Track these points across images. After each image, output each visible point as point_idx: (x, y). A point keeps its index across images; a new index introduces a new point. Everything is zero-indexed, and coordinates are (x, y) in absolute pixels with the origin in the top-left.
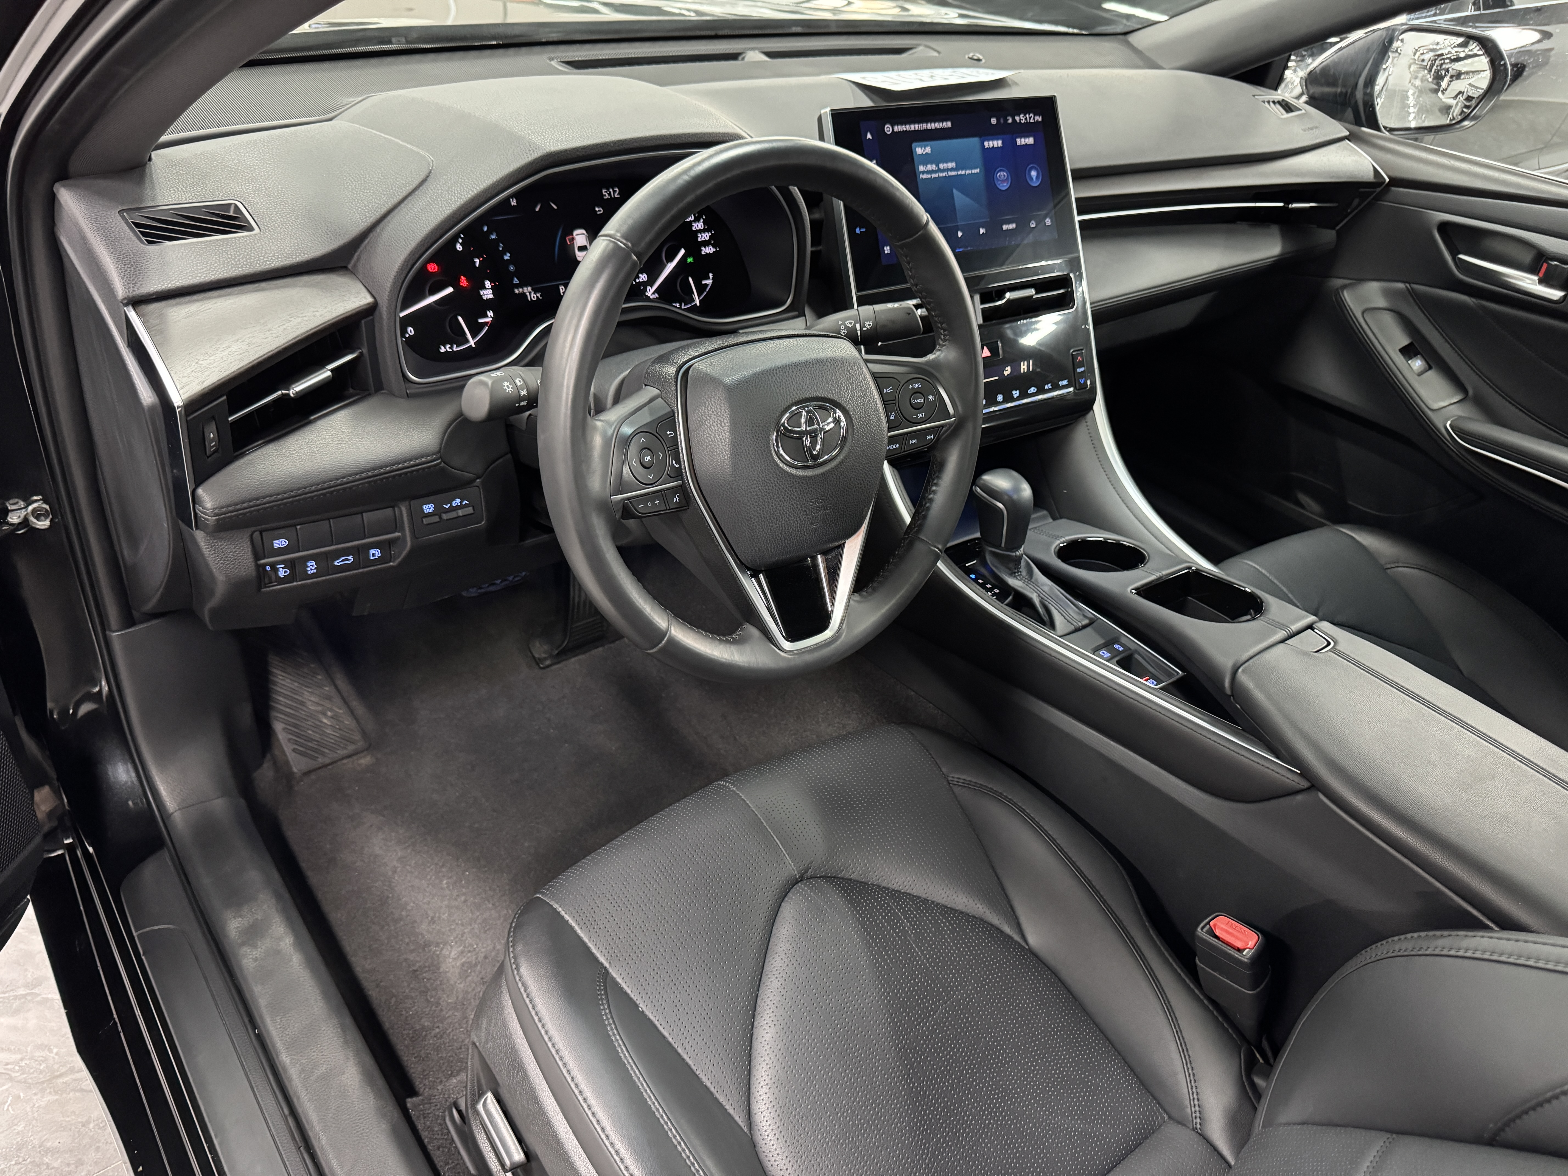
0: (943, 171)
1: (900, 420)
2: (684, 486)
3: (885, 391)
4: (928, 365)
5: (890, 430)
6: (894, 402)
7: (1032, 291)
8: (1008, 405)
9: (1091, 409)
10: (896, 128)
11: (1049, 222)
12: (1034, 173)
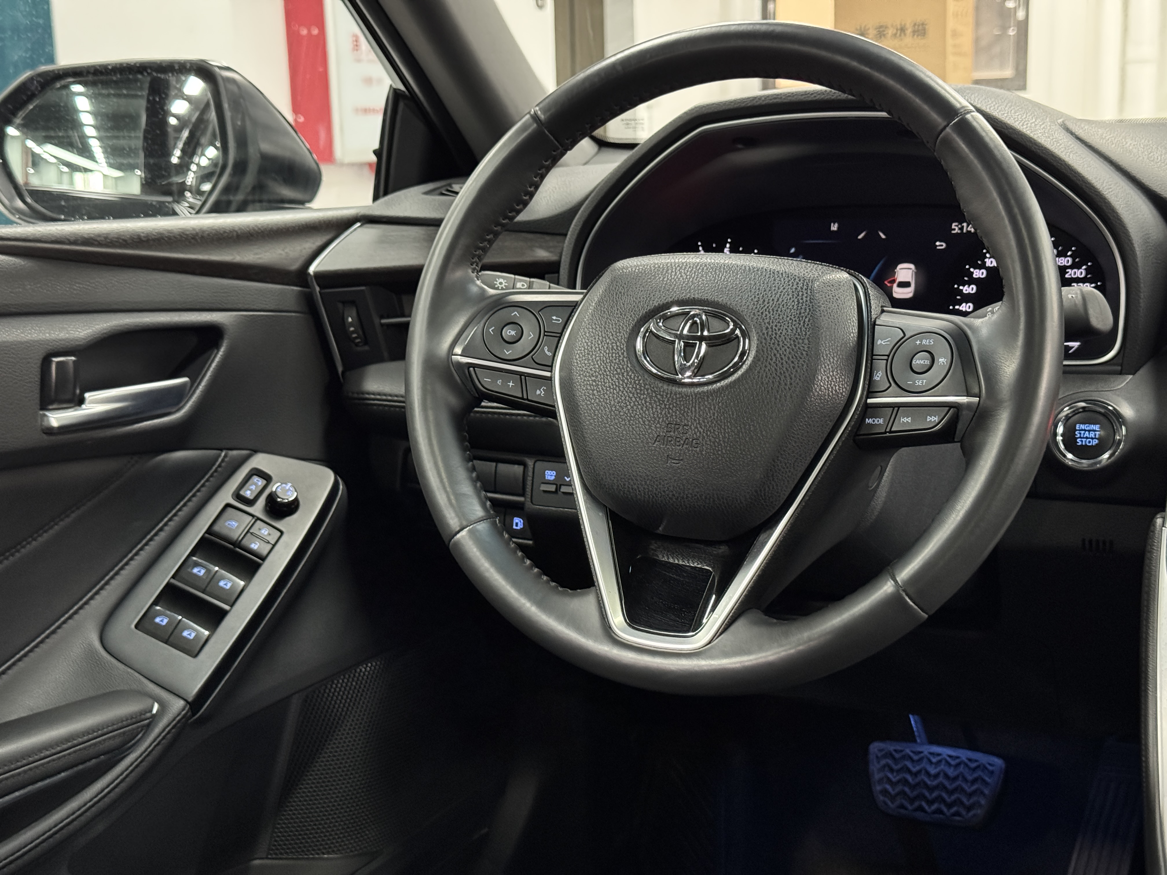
1: (888, 385)
2: (550, 379)
3: (879, 342)
4: (966, 325)
5: (870, 395)
6: (886, 357)
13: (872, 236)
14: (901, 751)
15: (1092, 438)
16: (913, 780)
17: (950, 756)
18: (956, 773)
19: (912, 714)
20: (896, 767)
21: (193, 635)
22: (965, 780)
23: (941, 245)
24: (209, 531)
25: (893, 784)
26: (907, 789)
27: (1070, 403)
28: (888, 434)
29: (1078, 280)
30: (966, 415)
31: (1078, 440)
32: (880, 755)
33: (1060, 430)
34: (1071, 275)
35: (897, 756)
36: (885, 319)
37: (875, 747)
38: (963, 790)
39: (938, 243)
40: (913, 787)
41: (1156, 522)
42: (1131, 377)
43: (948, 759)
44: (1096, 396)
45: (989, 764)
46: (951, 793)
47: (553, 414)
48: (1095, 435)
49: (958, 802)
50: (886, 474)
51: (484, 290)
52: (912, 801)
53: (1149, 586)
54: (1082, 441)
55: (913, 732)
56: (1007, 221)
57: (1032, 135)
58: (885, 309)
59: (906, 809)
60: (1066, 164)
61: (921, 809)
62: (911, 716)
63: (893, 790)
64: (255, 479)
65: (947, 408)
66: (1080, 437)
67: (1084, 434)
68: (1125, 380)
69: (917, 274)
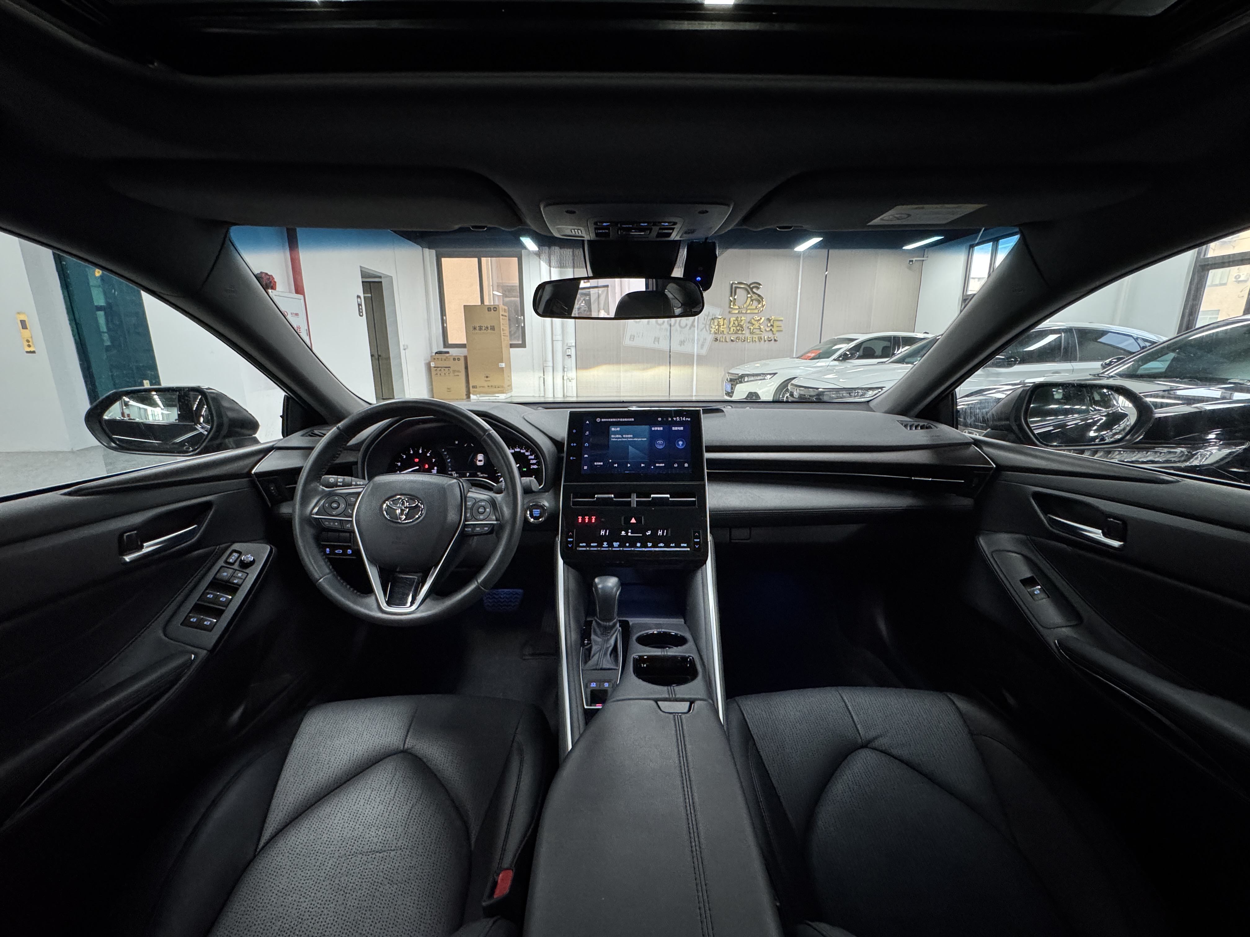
0: (626, 438)
1: (471, 518)
2: (352, 521)
3: (468, 501)
5: (466, 521)
6: (470, 508)
7: (668, 496)
8: (644, 549)
9: (705, 563)
10: (603, 420)
11: (686, 465)
12: (681, 443)
13: (469, 446)
14: (492, 592)
15: (538, 514)
20: (491, 598)
21: (209, 623)
24: (214, 578)
27: (529, 506)
28: (473, 533)
29: (532, 459)
30: (497, 527)
33: (528, 512)
41: (556, 539)
44: (538, 500)
47: (354, 532)
51: (323, 490)
53: (556, 559)
54: (535, 515)
61: (499, 609)
64: (234, 554)
65: (491, 525)
67: (535, 512)
68: (546, 494)
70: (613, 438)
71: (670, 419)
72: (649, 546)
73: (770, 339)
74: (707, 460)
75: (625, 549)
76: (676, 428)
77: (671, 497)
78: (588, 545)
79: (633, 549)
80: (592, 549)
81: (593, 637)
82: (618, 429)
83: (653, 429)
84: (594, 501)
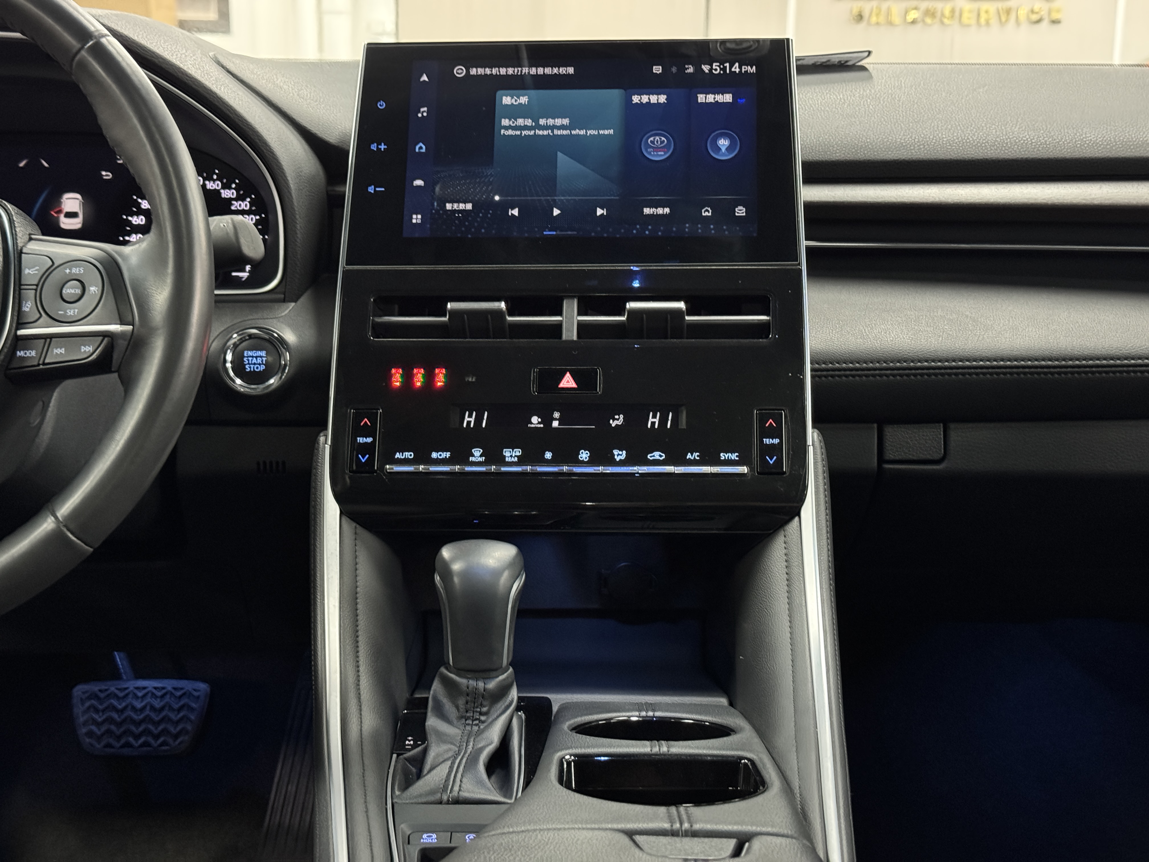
0: (545, 128)
1: (38, 315)
3: (27, 271)
4: (116, 252)
5: (20, 326)
6: (35, 287)
7: (681, 305)
8: (601, 469)
9: (797, 513)
10: (473, 71)
11: (741, 211)
12: (723, 143)
13: (35, 164)
14: (106, 690)
15: (260, 364)
16: (119, 717)
17: (155, 688)
18: (162, 704)
19: (117, 651)
20: (101, 707)
22: (171, 709)
23: (107, 175)
25: (98, 724)
26: (113, 727)
27: (237, 330)
28: (41, 367)
29: (242, 212)
30: (122, 344)
31: (247, 366)
32: (84, 697)
33: (229, 357)
34: (236, 207)
35: (102, 695)
36: (32, 246)
37: (79, 690)
38: (170, 720)
39: (104, 173)
40: (119, 725)
41: (319, 440)
42: (293, 304)
43: (154, 691)
44: (262, 324)
45: (195, 690)
46: (157, 724)
48: (262, 361)
49: (165, 732)
50: (50, 409)
52: (119, 738)
53: (315, 501)
54: (250, 367)
55: (118, 669)
56: (148, 147)
57: (181, 66)
58: (33, 236)
59: (113, 747)
60: (217, 97)
61: (128, 745)
62: (116, 653)
63: (99, 730)
65: (101, 338)
66: (249, 364)
67: (252, 360)
68: (288, 307)
69: (84, 205)
70: (507, 128)
71: (690, 70)
72: (618, 459)
73: (1035, 17)
74: (809, 206)
75: (540, 469)
76: (710, 98)
77: (691, 312)
78: (423, 458)
79: (565, 469)
80: (433, 469)
81: (432, 722)
82: (524, 100)
83: (636, 99)
84: (442, 325)
